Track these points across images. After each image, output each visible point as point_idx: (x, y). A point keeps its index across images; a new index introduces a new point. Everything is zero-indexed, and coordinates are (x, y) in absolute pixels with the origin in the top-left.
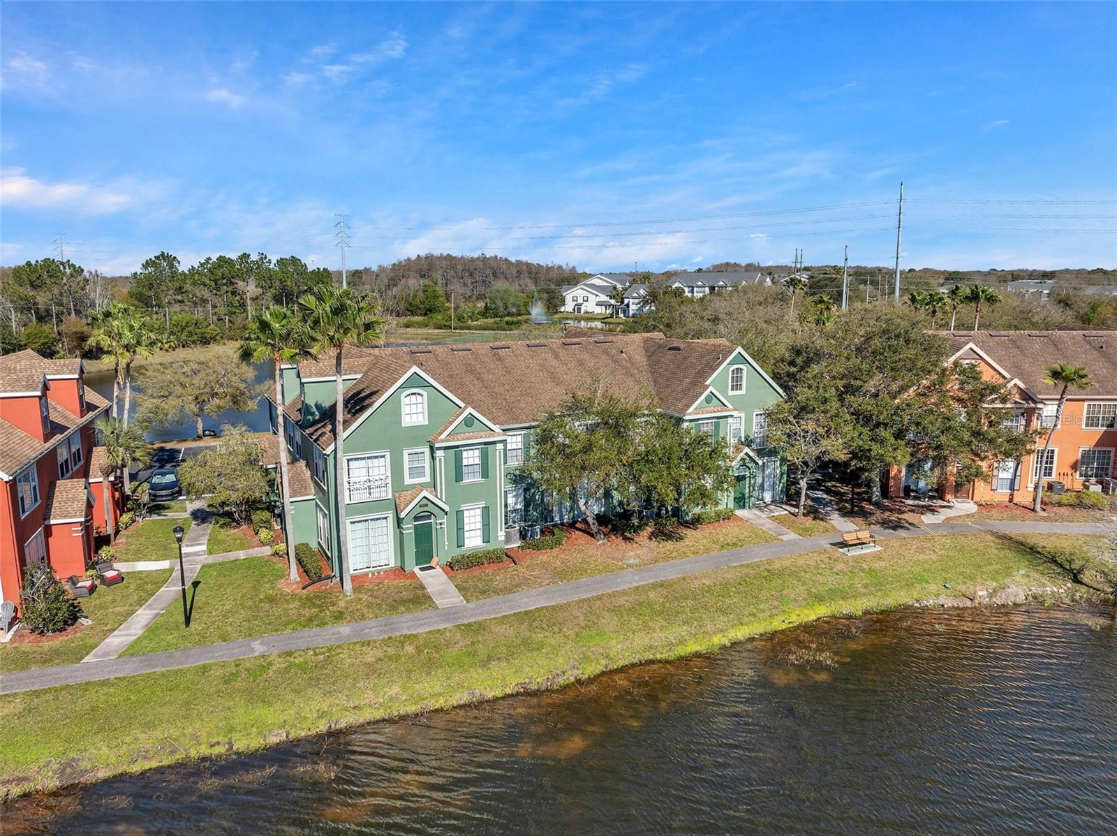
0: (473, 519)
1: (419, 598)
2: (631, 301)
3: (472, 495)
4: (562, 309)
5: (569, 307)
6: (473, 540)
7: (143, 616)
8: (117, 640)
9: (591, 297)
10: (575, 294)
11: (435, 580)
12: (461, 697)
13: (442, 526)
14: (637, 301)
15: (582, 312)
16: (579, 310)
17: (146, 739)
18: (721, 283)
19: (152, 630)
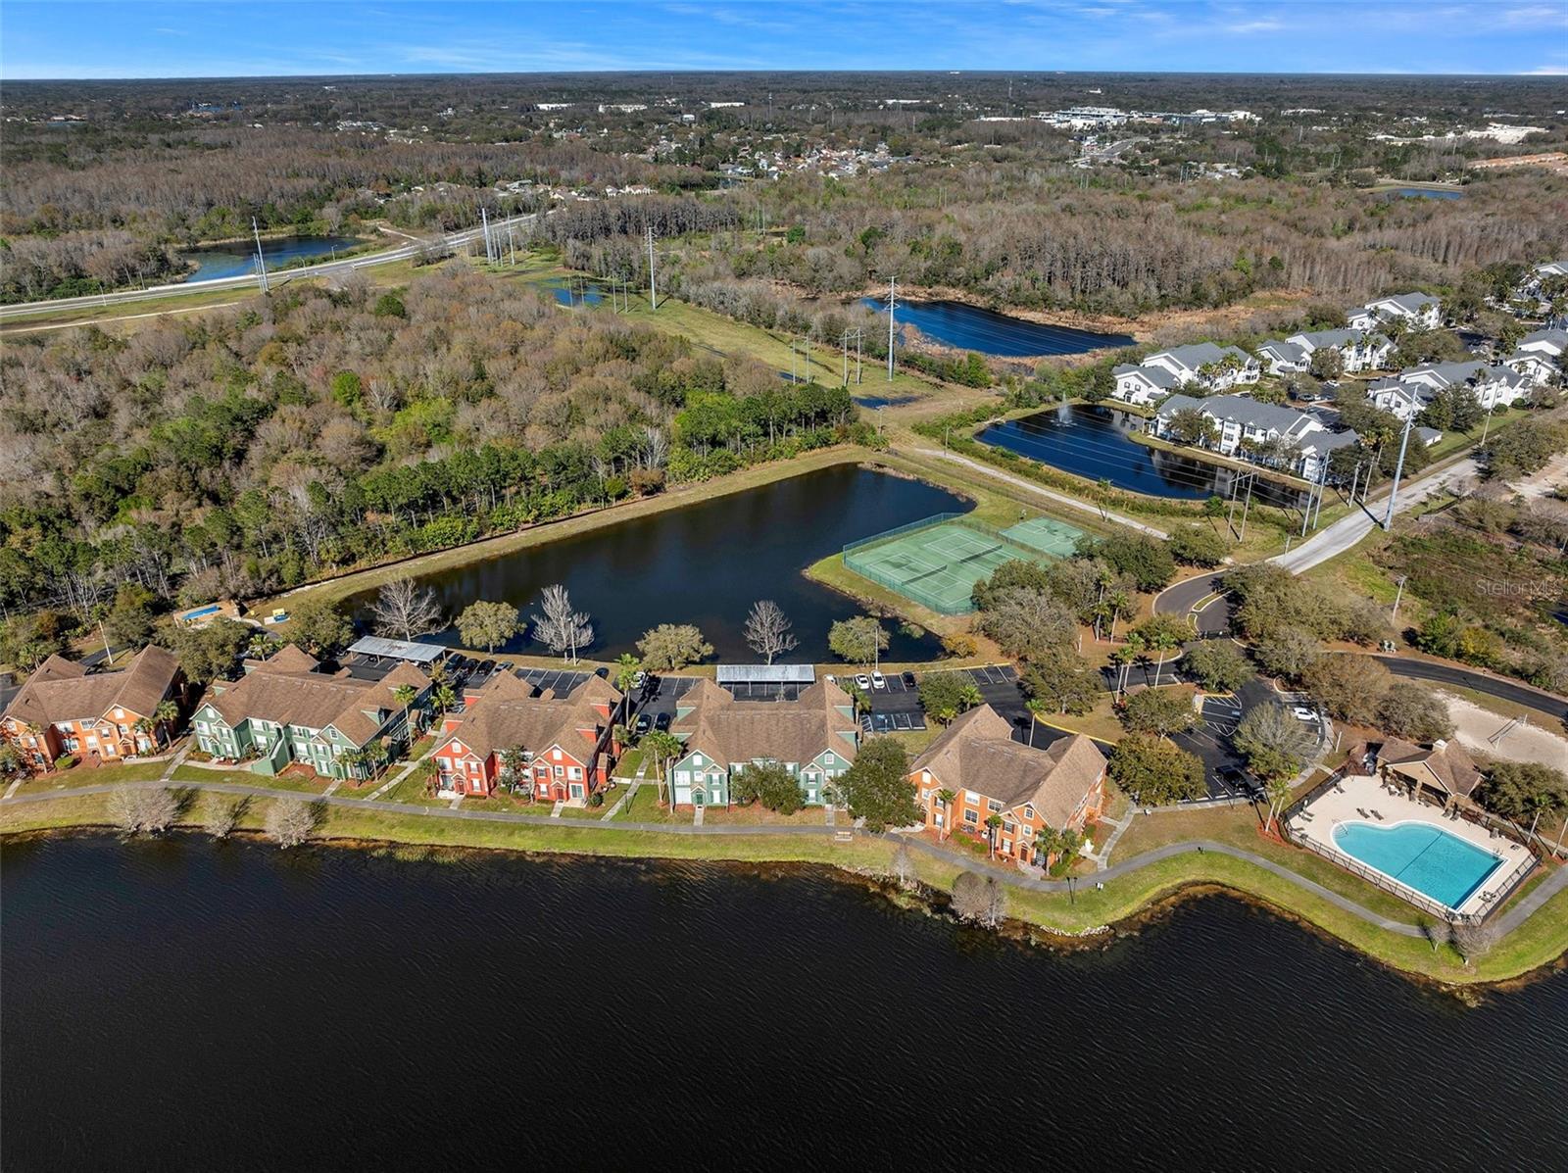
0: (716, 794)
1: (690, 820)
2: (1161, 420)
3: (716, 788)
4: (1113, 394)
5: (1120, 392)
6: (717, 800)
7: (619, 805)
8: (610, 814)
9: (1144, 387)
10: (1126, 380)
11: (699, 813)
12: (682, 857)
13: (706, 796)
14: (1166, 421)
15: (1133, 400)
16: (1129, 400)
17: (611, 848)
18: (1251, 424)
19: (619, 812)
